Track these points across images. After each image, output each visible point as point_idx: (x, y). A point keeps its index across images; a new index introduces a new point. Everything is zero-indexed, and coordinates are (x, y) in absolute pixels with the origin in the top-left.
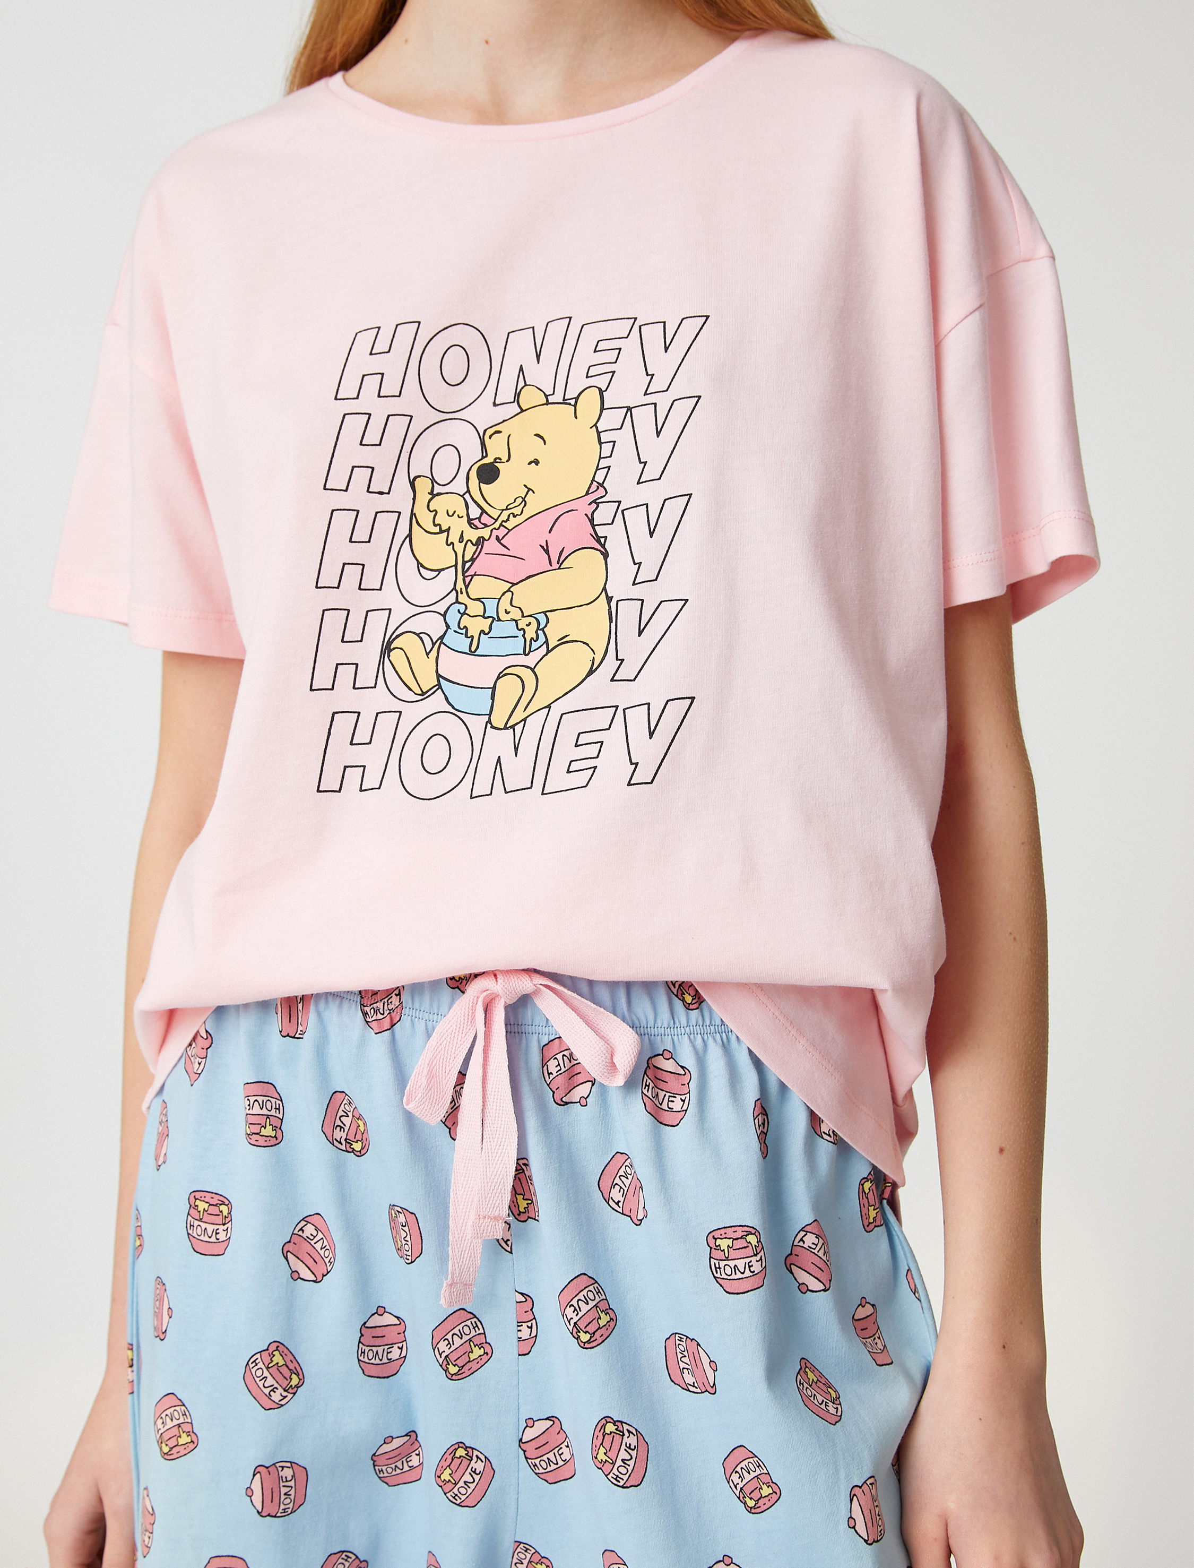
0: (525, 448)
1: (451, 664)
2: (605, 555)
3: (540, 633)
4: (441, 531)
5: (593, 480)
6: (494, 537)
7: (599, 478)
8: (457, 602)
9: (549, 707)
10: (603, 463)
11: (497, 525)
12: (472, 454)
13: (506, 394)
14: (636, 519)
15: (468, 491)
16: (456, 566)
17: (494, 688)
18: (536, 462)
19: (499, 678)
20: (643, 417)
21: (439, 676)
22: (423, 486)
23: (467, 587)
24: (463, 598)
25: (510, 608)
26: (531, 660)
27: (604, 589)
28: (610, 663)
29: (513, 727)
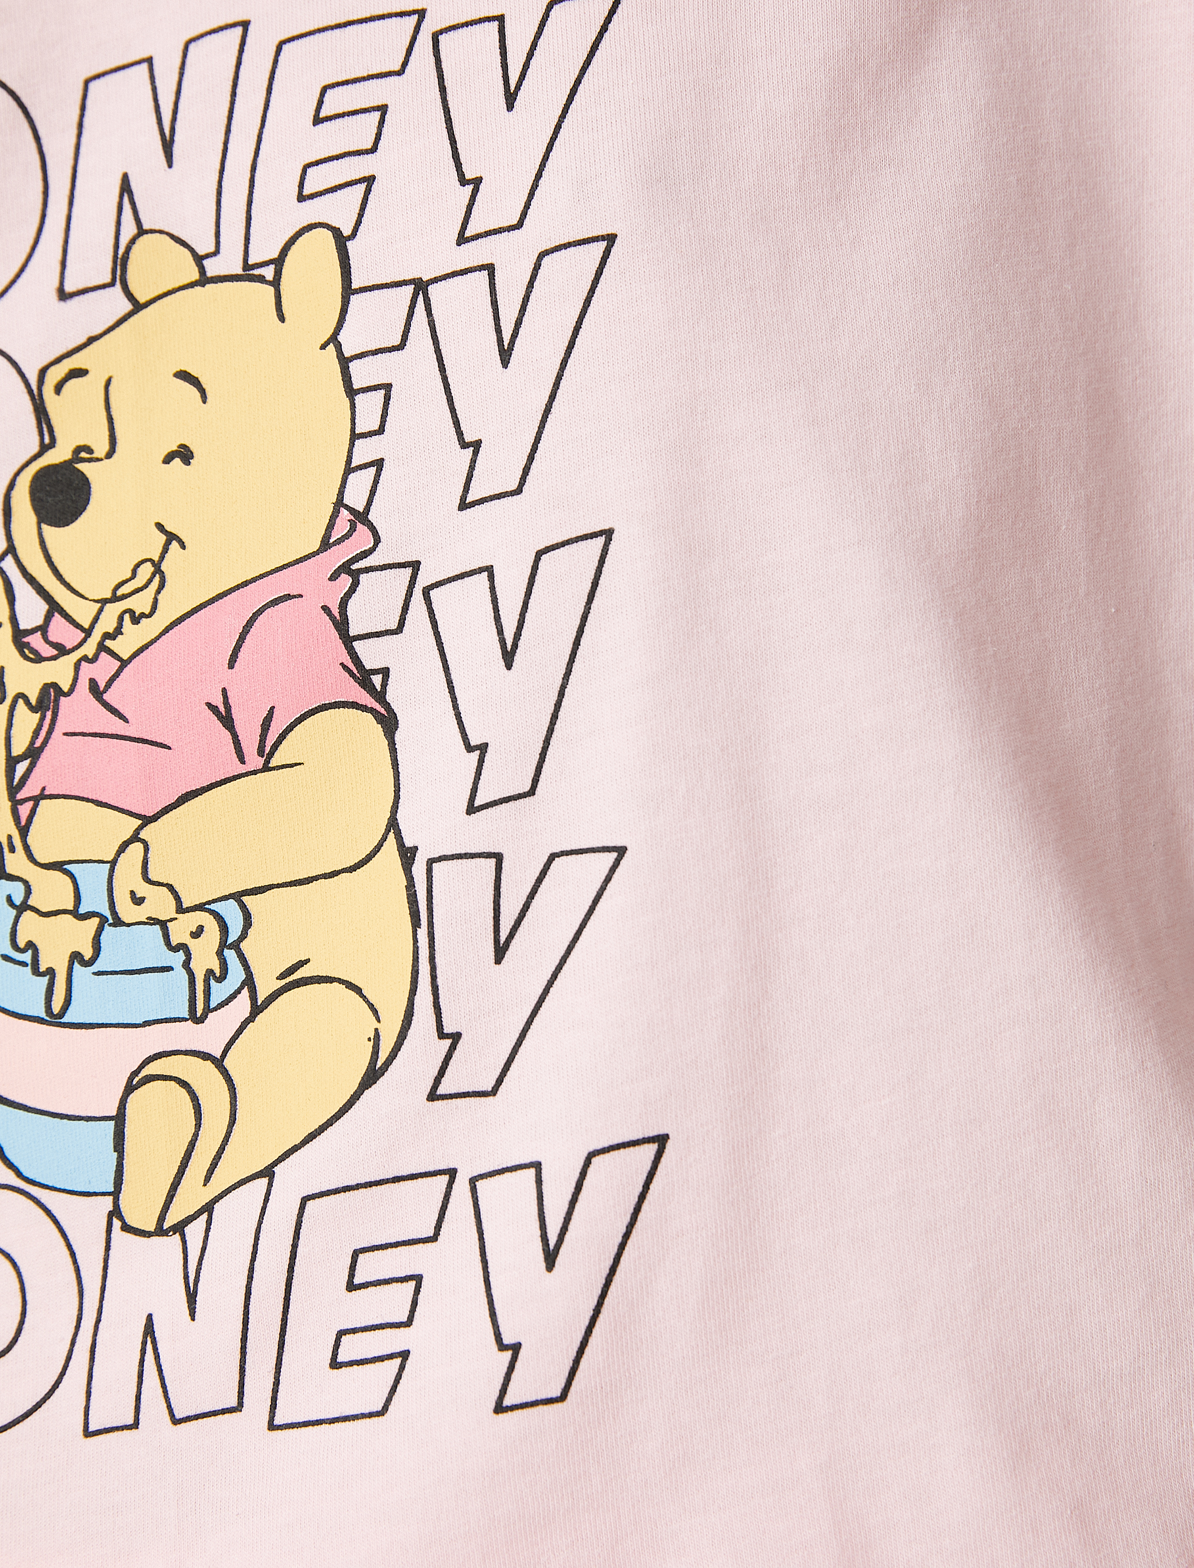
0: (153, 413)
2: (389, 723)
3: (230, 955)
5: (340, 503)
6: (83, 684)
7: (356, 497)
9: (268, 1173)
10: (365, 451)
11: (89, 649)
12: (14, 441)
13: (91, 261)
14: (465, 614)
15: (11, 549)
17: (120, 1119)
18: (184, 454)
19: (130, 1088)
20: (461, 309)
23: (24, 831)
24: (17, 862)
25: (143, 889)
26: (212, 1035)
27: (393, 824)
28: (424, 1045)
29: (180, 1228)
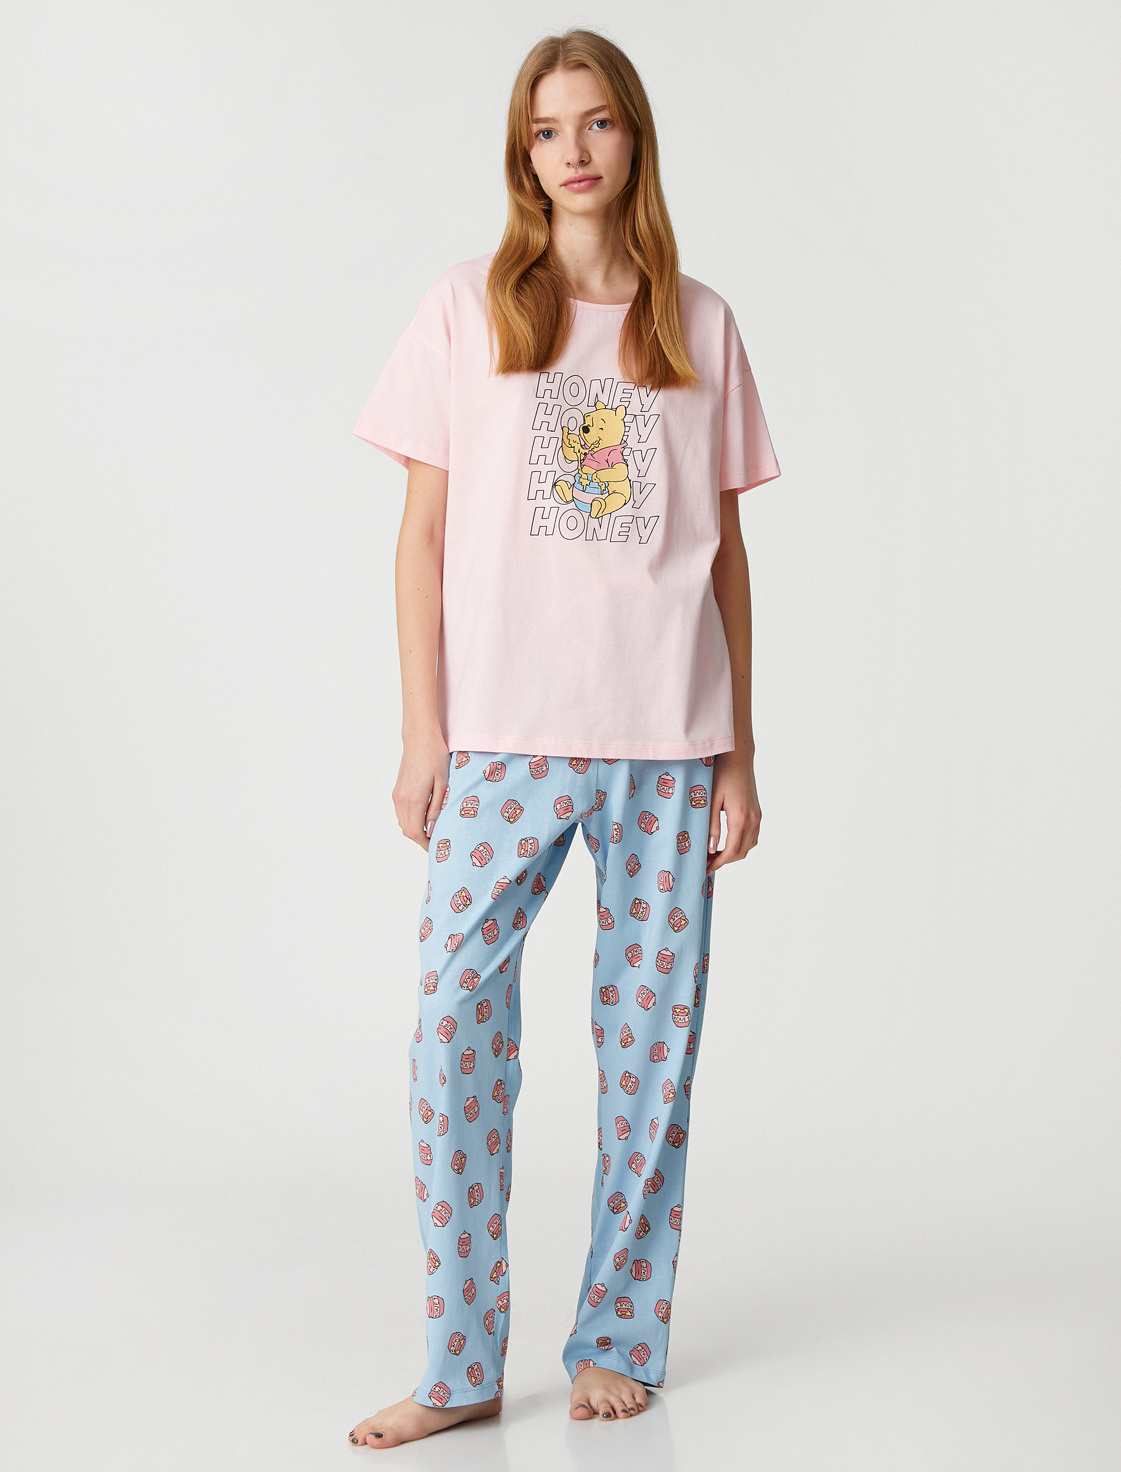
0: (599, 424)
1: (578, 494)
2: (627, 466)
3: (607, 488)
4: (572, 447)
5: (622, 439)
6: (590, 454)
7: (625, 439)
8: (578, 473)
9: (611, 513)
10: (626, 434)
11: (590, 449)
12: (581, 422)
13: (592, 403)
14: (638, 455)
15: (580, 435)
16: (578, 461)
17: (591, 504)
18: (602, 429)
19: (593, 501)
20: (640, 419)
21: (573, 497)
22: (566, 430)
23: (582, 469)
24: (580, 472)
25: (596, 479)
26: (604, 496)
27: (627, 477)
28: (631, 502)
29: (598, 518)
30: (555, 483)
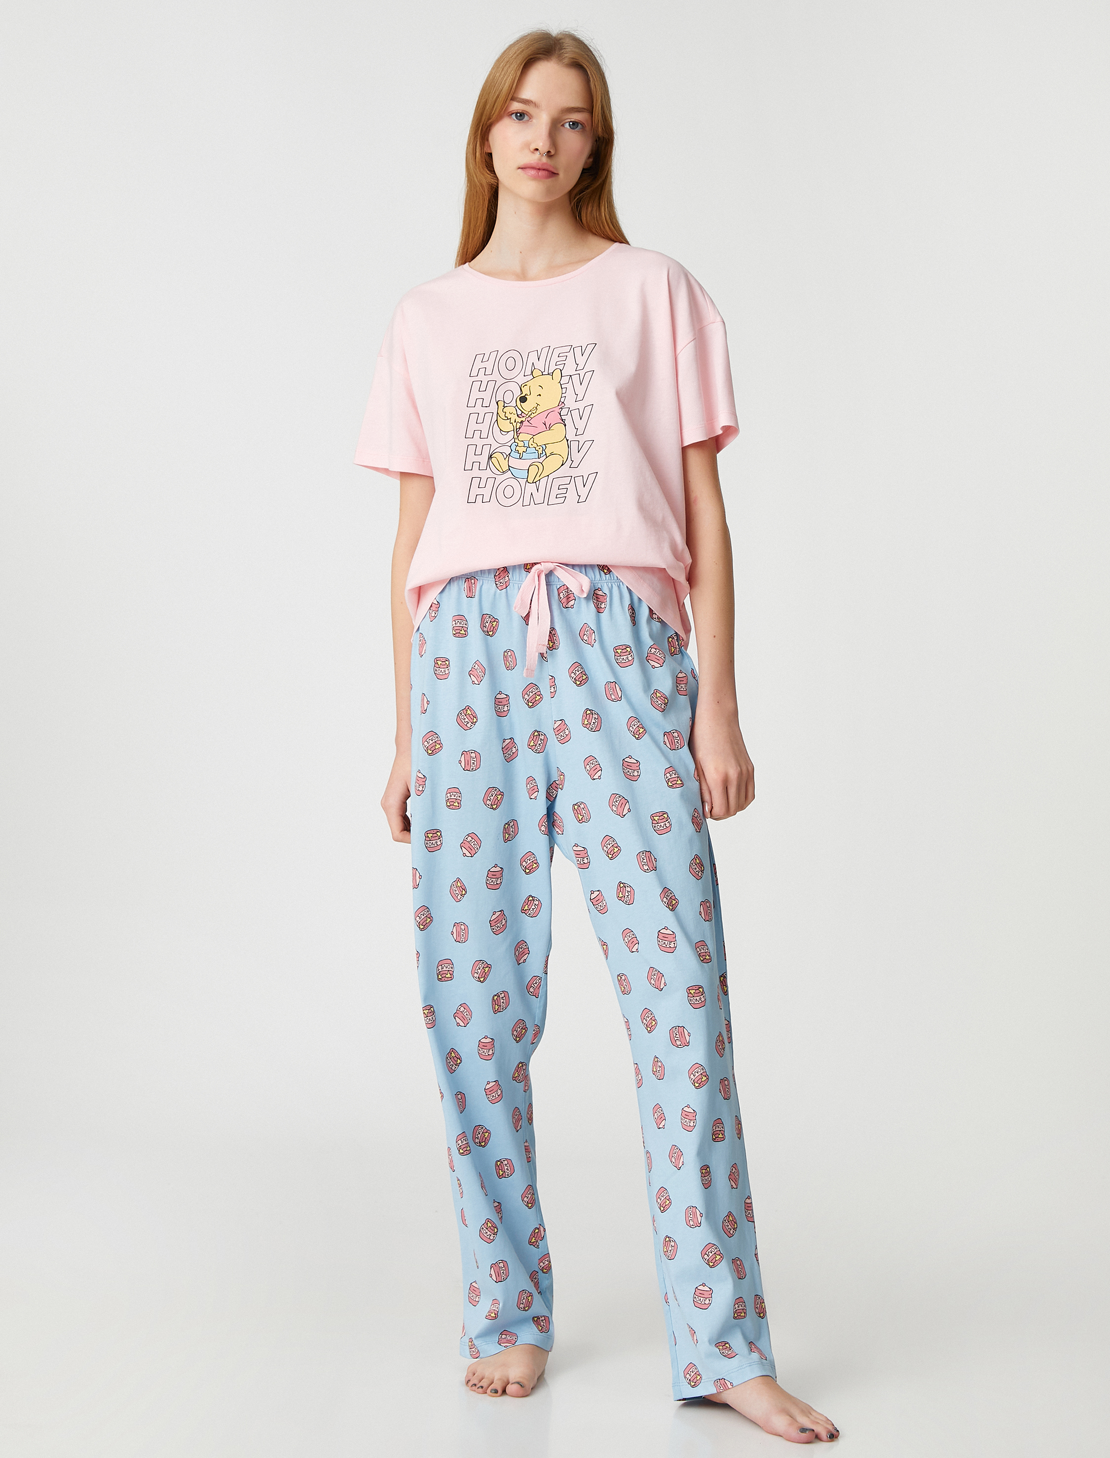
0: (536, 390)
1: (513, 462)
3: (543, 451)
5: (560, 401)
6: (526, 420)
7: (562, 400)
8: (515, 442)
9: (548, 476)
10: (563, 395)
11: (527, 416)
13: (528, 372)
14: (575, 414)
15: (517, 405)
16: (514, 430)
17: (528, 470)
18: (540, 395)
19: (530, 466)
20: (576, 379)
21: (509, 466)
22: (501, 404)
25: (533, 443)
26: (541, 460)
27: (565, 437)
29: (535, 482)
30: (491, 456)
